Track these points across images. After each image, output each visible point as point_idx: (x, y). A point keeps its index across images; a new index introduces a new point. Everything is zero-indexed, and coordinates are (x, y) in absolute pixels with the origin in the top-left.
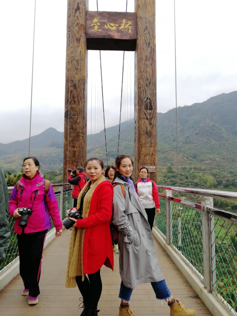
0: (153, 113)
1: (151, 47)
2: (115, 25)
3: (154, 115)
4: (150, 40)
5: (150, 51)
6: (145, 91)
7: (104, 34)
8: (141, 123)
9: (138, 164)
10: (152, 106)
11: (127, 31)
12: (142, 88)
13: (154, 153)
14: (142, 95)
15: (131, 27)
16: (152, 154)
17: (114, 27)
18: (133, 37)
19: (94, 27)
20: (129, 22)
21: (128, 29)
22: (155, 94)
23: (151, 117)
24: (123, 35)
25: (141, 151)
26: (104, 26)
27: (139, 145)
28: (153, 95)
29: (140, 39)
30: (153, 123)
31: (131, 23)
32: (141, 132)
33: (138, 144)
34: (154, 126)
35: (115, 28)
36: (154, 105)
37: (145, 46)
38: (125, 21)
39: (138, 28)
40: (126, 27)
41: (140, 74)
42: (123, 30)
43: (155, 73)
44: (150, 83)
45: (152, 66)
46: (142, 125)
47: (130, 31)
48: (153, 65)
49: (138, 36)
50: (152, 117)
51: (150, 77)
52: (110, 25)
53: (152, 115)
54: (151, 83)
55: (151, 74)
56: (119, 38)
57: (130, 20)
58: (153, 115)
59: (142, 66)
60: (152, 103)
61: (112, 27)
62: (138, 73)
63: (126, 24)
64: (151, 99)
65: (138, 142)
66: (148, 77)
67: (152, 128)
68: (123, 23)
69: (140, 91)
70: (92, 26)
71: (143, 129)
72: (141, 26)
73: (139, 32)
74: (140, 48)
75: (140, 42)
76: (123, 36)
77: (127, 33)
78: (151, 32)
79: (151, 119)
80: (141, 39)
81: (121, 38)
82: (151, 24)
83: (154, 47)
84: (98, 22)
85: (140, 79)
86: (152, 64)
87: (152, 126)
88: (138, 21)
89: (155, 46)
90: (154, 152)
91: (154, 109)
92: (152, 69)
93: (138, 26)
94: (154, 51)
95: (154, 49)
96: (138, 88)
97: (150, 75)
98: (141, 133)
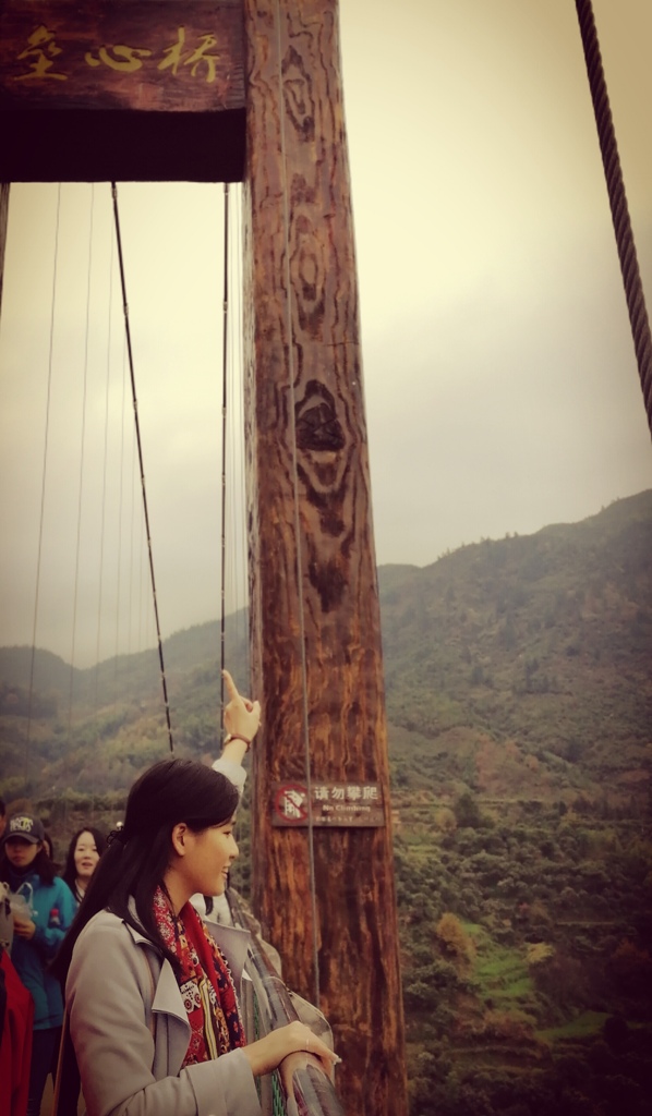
0: (343, 464)
1: (322, 139)
2: (138, 51)
3: (351, 474)
4: (313, 111)
5: (314, 158)
6: (293, 351)
7: (82, 93)
8: (276, 521)
9: (270, 767)
10: (338, 425)
11: (198, 77)
12: (277, 337)
13: (363, 703)
14: (281, 369)
15: (217, 58)
16: (355, 709)
17: (133, 60)
18: (227, 102)
19: (33, 65)
20: (208, 38)
21: (204, 68)
22: (350, 366)
23: (337, 485)
24: (178, 95)
25: (284, 685)
26: (83, 59)
27: (271, 652)
28: (340, 370)
29: (264, 107)
30: (347, 520)
31: (214, 42)
32: (283, 575)
33: (266, 644)
34: (357, 537)
35: (135, 65)
36: (352, 421)
37: (288, 136)
38: (186, 36)
39: (250, 59)
40: (191, 60)
41: (266, 268)
42: (174, 72)
43: (347, 260)
44: (321, 309)
45: (330, 226)
46: (287, 534)
47: (212, 77)
48: (333, 221)
49: (254, 93)
50: (344, 487)
51: (321, 278)
52: (110, 53)
53: (340, 475)
54: (330, 309)
55: (326, 264)
56: (156, 106)
57: (210, 29)
58: (344, 477)
59: (273, 229)
60: (339, 409)
61: (122, 59)
62: (256, 262)
63: (191, 47)
64: (332, 389)
65: (266, 632)
66: (310, 280)
67: (345, 549)
68: (175, 42)
69: (268, 350)
70: (22, 60)
71: (290, 555)
72: (265, 48)
73: (259, 74)
74: (265, 146)
75: (264, 120)
76: (178, 100)
77: (198, 85)
78: (318, 76)
79: (338, 497)
80: (270, 104)
81: (167, 108)
82: (315, 40)
83: (337, 138)
84: (53, 44)
85: (266, 293)
86: (327, 217)
87: (342, 537)
88: (250, 31)
89: (343, 135)
90: (363, 692)
91: (353, 446)
92: (331, 242)
93: (251, 51)
94: (335, 159)
95: (334, 147)
96: (258, 336)
97: (321, 270)
98: (278, 579)
